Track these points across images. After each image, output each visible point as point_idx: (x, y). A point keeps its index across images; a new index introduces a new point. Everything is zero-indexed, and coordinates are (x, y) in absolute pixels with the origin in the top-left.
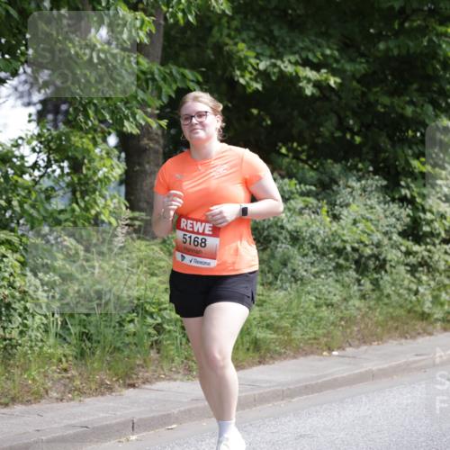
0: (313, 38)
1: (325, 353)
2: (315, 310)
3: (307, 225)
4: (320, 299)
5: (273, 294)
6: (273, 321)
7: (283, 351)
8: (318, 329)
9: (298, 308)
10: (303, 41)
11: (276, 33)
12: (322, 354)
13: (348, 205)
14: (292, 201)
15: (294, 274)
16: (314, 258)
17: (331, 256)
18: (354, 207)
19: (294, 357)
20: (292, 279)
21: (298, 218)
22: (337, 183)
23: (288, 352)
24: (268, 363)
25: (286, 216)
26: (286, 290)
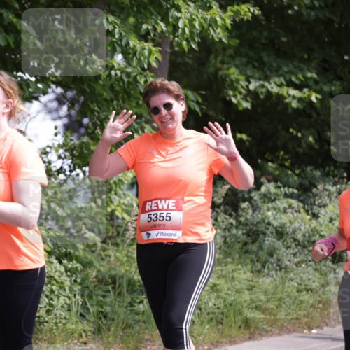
0: (296, 64)
1: (305, 331)
2: (297, 294)
3: (291, 222)
4: (301, 284)
5: (261, 280)
6: (261, 304)
7: (269, 329)
8: (300, 311)
9: (282, 292)
10: (287, 66)
11: (265, 59)
12: (303, 332)
13: (325, 206)
14: (277, 202)
15: (280, 263)
16: (296, 250)
17: (311, 248)
18: (330, 207)
19: (279, 335)
20: (278, 268)
21: (283, 216)
22: (316, 187)
23: (274, 330)
24: (257, 339)
25: (272, 214)
26: (272, 277)
